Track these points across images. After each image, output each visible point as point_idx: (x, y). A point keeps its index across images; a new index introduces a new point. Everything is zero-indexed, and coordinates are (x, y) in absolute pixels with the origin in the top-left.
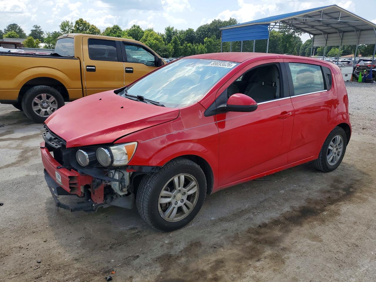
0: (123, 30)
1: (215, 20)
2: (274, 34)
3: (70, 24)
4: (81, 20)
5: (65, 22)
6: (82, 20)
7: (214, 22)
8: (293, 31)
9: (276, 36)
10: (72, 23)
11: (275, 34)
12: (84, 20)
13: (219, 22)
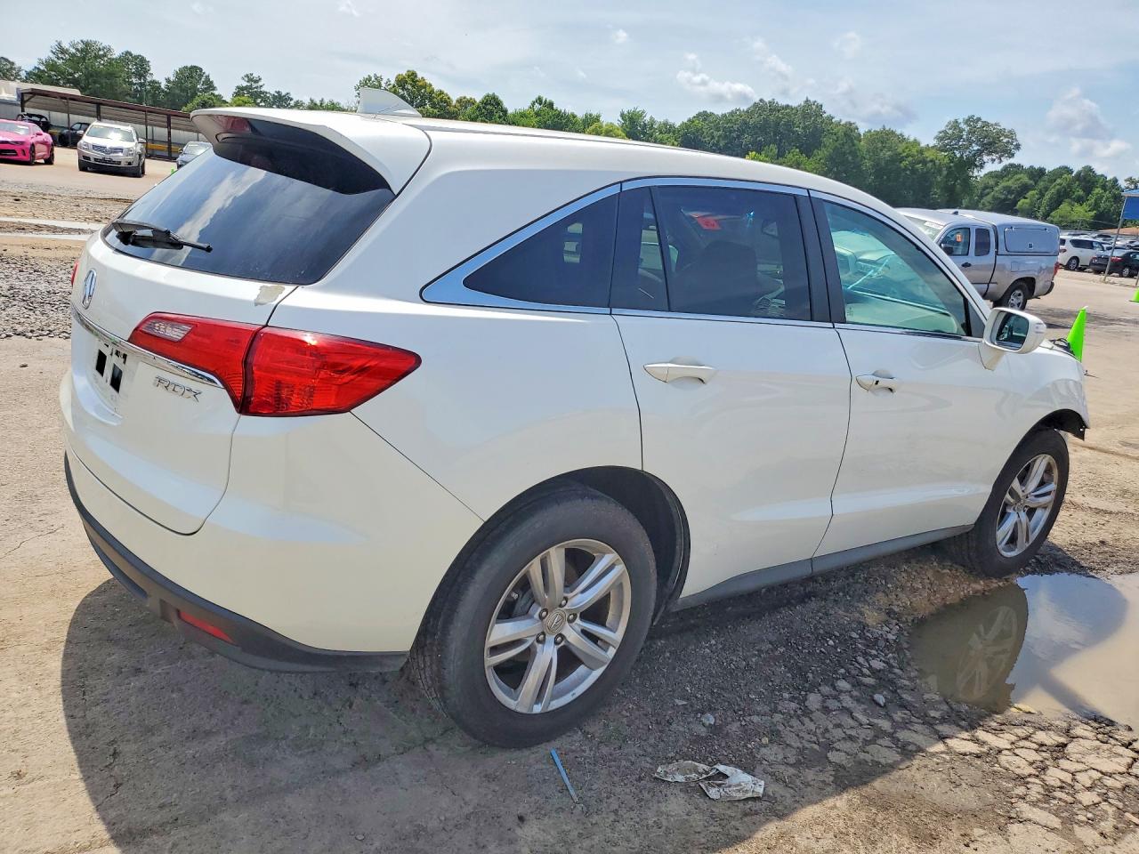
0: (510, 111)
1: (761, 100)
2: (926, 154)
3: (383, 85)
4: (412, 75)
5: (373, 79)
6: (416, 76)
7: (760, 107)
8: (978, 150)
9: (931, 161)
10: (388, 83)
11: (929, 155)
12: (420, 76)
13: (773, 108)
